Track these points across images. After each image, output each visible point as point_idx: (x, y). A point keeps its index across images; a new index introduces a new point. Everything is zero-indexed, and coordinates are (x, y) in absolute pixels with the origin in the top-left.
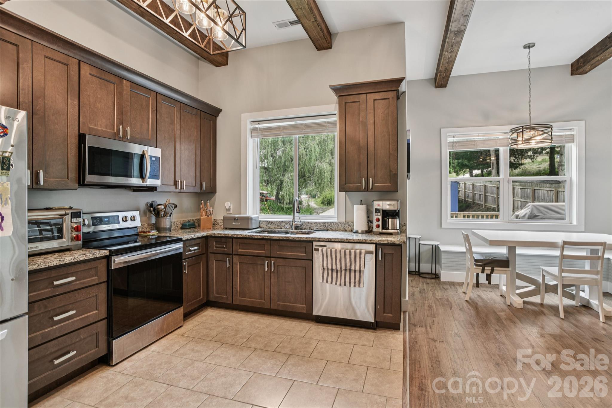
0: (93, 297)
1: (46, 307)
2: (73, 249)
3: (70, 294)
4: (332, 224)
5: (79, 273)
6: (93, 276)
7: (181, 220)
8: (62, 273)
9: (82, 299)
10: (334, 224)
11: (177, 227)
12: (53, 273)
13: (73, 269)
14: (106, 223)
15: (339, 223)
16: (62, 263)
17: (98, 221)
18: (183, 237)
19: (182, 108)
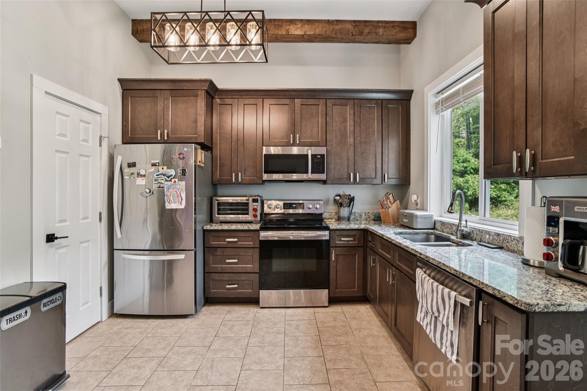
0: (250, 255)
1: (223, 252)
2: (254, 222)
3: (236, 249)
4: (509, 239)
5: (242, 237)
6: (250, 242)
7: (374, 211)
8: (231, 235)
9: (242, 254)
10: (512, 239)
11: (369, 218)
12: (227, 234)
13: (238, 234)
14: (294, 208)
15: (518, 239)
16: (230, 229)
17: (288, 206)
18: (330, 226)
19: (355, 104)
